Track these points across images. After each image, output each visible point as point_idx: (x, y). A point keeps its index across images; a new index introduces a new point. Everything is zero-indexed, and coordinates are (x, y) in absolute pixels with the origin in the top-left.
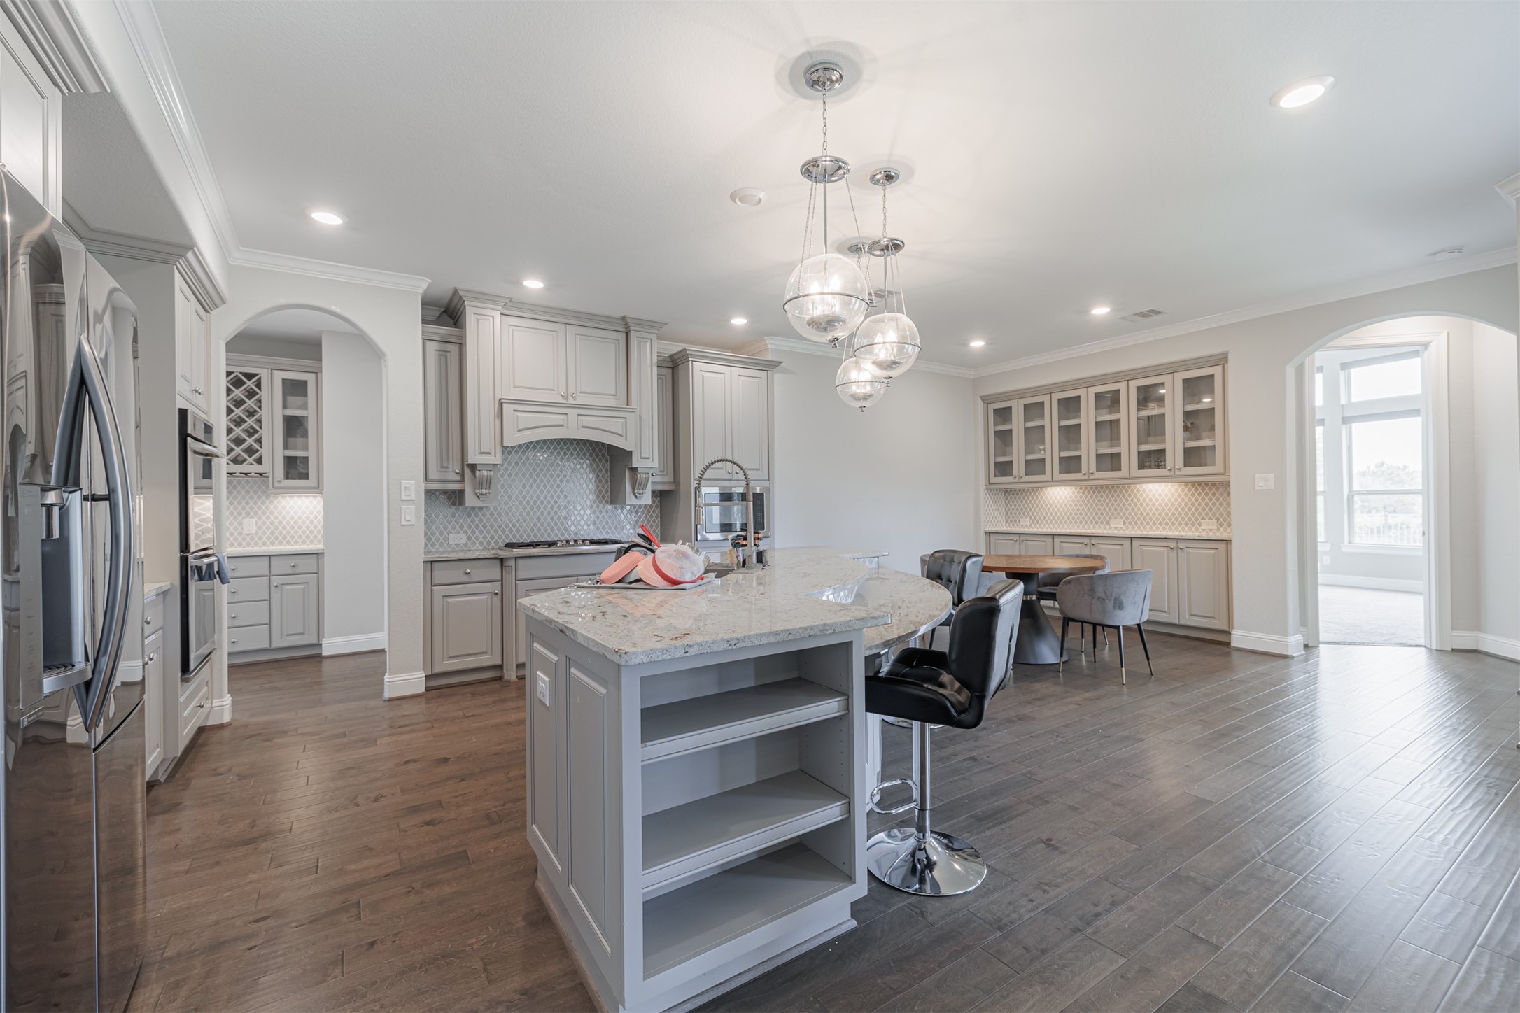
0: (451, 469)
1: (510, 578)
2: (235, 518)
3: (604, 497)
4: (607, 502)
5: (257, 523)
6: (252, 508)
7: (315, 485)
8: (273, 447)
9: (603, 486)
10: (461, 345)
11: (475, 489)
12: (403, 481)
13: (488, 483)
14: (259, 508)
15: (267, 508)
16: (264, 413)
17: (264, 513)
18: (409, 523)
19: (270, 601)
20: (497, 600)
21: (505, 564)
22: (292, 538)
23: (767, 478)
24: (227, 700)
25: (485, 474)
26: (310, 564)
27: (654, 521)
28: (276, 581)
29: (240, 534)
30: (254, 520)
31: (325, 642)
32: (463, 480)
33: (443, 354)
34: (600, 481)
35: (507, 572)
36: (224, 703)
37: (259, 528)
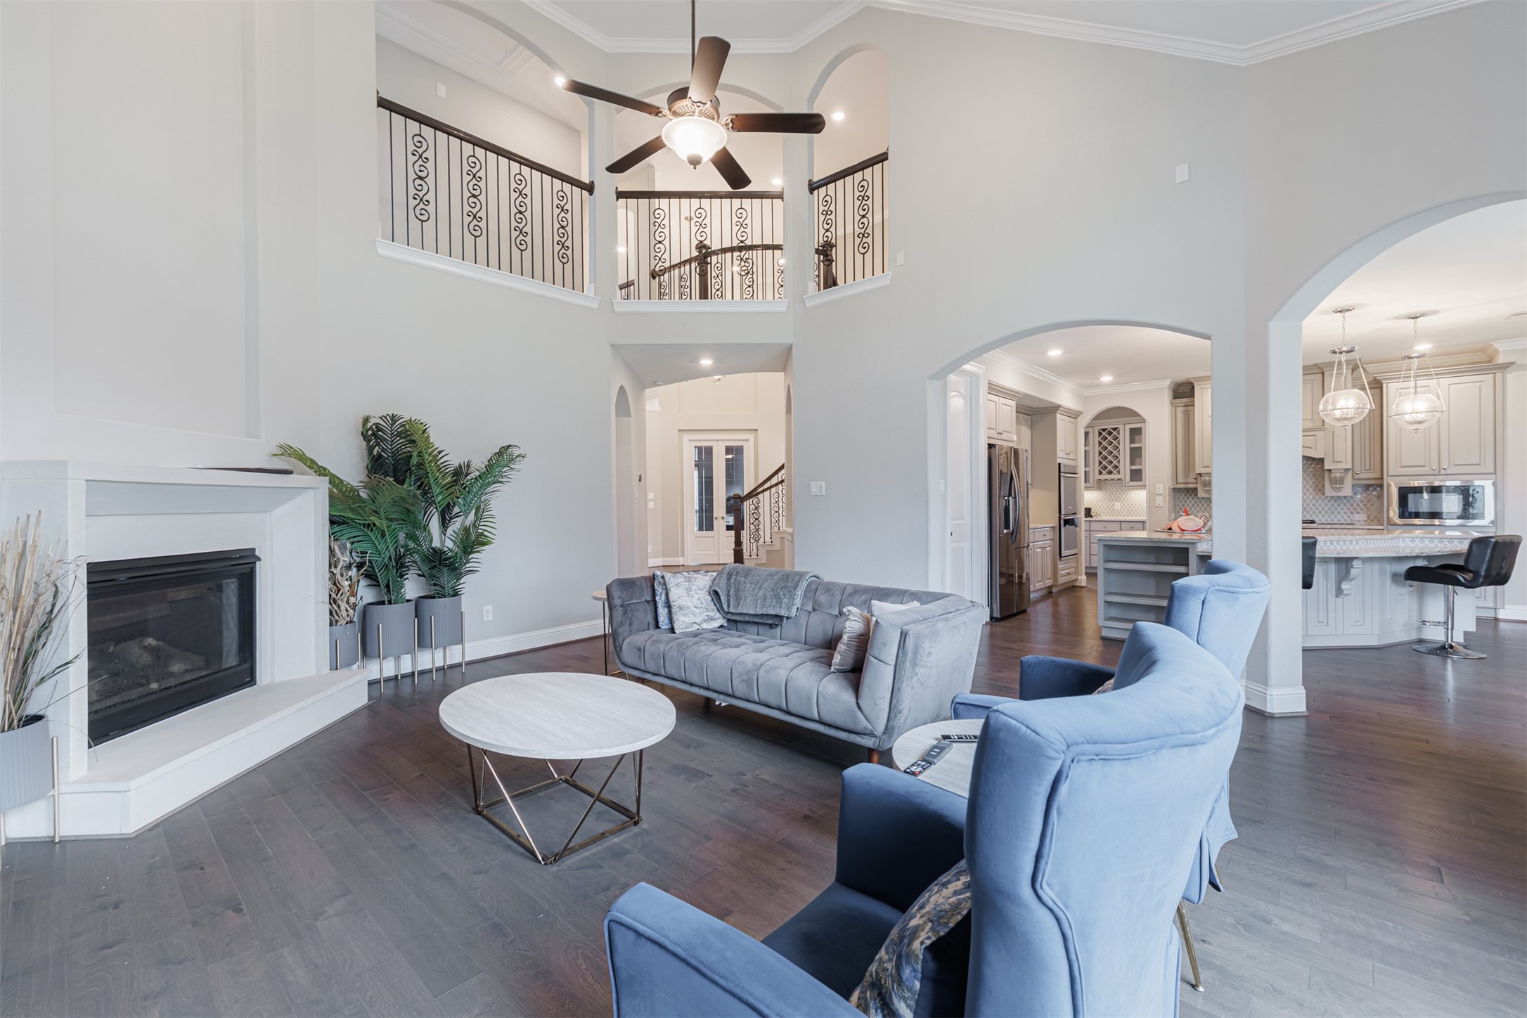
0: (1191, 476)
2: (1111, 502)
5: (1121, 505)
6: (1118, 497)
7: (1144, 484)
8: (1126, 466)
10: (1193, 407)
12: (1156, 485)
14: (1122, 496)
15: (1126, 497)
17: (1124, 500)
18: (1160, 505)
29: (1113, 510)
32: (1195, 482)
33: (1186, 412)
37: (1122, 507)
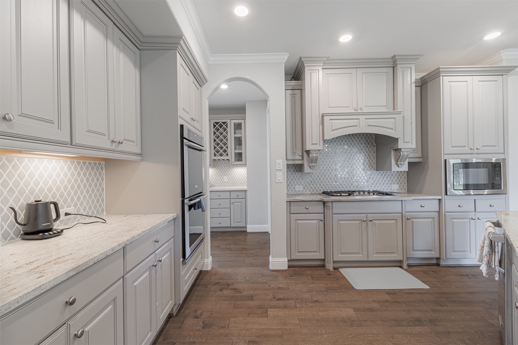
0: (297, 154)
1: (328, 213)
2: (221, 176)
3: (372, 167)
4: (374, 169)
5: (227, 178)
6: (226, 172)
7: (244, 163)
8: (232, 150)
9: (372, 161)
10: (301, 90)
11: (309, 163)
12: (276, 160)
13: (316, 160)
14: (228, 172)
15: (230, 172)
16: (229, 137)
17: (229, 174)
18: (280, 181)
19: (230, 208)
20: (322, 223)
21: (326, 205)
22: (238, 183)
23: (503, 152)
24: (210, 259)
25: (315, 155)
26: (242, 195)
27: (403, 181)
28: (232, 201)
29: (223, 182)
30: (227, 177)
31: (248, 226)
32: (303, 159)
33: (293, 95)
34: (370, 158)
35: (327, 209)
36: (209, 261)
37: (228, 180)
